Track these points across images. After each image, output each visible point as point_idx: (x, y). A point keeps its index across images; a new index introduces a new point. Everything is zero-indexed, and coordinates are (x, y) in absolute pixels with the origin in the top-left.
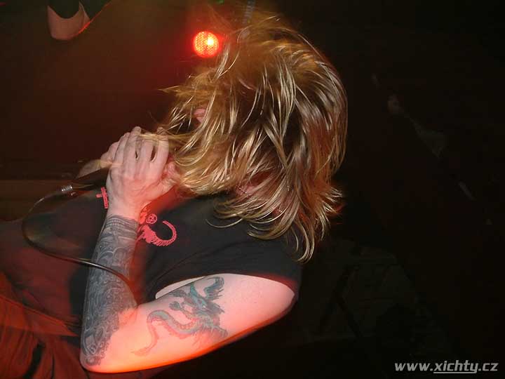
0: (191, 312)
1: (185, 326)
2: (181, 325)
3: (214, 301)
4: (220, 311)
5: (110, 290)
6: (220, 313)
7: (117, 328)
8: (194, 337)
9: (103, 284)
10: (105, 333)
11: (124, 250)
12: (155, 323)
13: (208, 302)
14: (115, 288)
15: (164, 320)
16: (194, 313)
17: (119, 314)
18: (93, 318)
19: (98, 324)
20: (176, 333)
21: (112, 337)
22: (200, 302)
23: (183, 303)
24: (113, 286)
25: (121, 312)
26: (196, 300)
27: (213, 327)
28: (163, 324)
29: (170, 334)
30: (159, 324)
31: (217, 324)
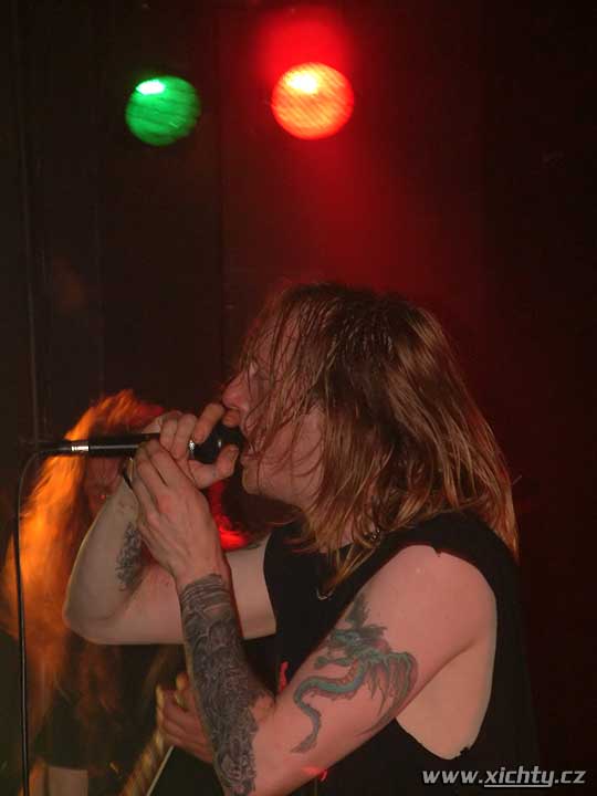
0: (344, 656)
1: (346, 678)
2: (341, 680)
3: (366, 624)
4: (380, 630)
5: (225, 685)
6: (382, 633)
7: (255, 729)
8: (367, 686)
9: (213, 681)
10: (243, 743)
11: (218, 624)
12: (306, 699)
13: (357, 630)
14: (232, 678)
15: (315, 687)
16: (349, 656)
17: (250, 708)
18: (218, 732)
19: (228, 735)
20: (339, 694)
21: (254, 743)
22: (350, 637)
23: (329, 653)
24: (228, 676)
25: (253, 705)
26: (343, 639)
27: (385, 659)
28: (316, 693)
29: (333, 700)
30: (313, 696)
31: (388, 651)
